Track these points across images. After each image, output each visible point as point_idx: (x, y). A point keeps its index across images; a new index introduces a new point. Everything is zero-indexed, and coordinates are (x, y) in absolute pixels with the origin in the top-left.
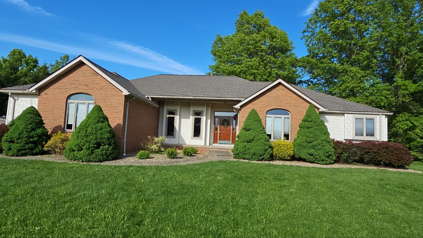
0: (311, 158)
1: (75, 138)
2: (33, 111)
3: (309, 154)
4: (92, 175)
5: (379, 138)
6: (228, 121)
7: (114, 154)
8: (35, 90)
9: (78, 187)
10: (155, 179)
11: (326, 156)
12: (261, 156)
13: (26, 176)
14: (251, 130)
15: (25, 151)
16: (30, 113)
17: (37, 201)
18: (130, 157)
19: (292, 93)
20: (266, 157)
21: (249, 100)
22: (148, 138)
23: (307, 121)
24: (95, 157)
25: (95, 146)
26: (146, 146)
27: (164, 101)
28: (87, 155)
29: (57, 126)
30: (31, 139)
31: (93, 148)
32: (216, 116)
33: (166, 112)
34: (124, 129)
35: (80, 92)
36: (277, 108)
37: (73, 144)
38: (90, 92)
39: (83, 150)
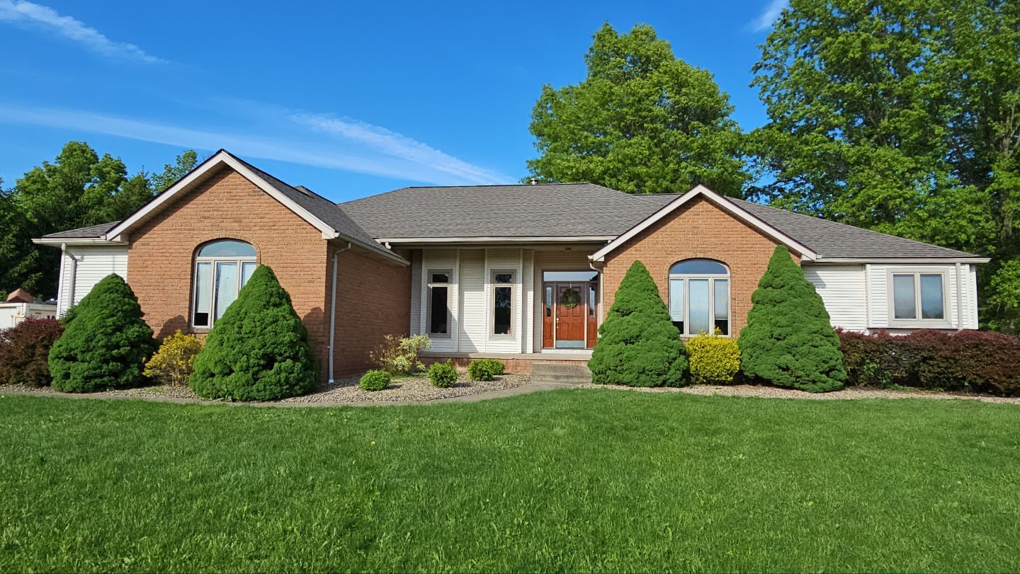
0: (786, 377)
1: (215, 345)
2: (117, 284)
3: (780, 367)
4: (257, 432)
5: (957, 323)
6: (577, 292)
7: (305, 381)
8: (119, 236)
9: (223, 462)
10: (404, 437)
11: (821, 370)
12: (659, 375)
13: (103, 437)
14: (633, 313)
15: (101, 380)
16: (109, 289)
17: (129, 496)
18: (344, 386)
19: (732, 219)
20: (673, 376)
21: (627, 241)
22: (385, 339)
23: (771, 286)
24: (261, 387)
25: (262, 362)
26: (382, 359)
27: (421, 250)
28: (244, 385)
29: (172, 317)
30: (115, 352)
31: (256, 369)
32: (547, 282)
33: (426, 277)
34: (328, 320)
35: (224, 236)
36: (694, 257)
37: (210, 360)
38: (246, 236)
39: (234, 374)
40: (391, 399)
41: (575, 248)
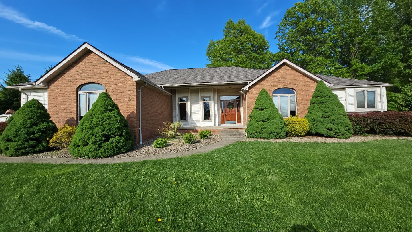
0: (331, 133)
1: (79, 131)
2: (34, 104)
3: (328, 129)
5: (380, 109)
6: (233, 103)
7: (126, 146)
8: (42, 84)
11: (346, 130)
12: (277, 134)
14: (265, 109)
15: (25, 150)
16: (30, 106)
18: (146, 146)
19: (296, 72)
20: (283, 134)
22: (164, 124)
23: (319, 96)
24: (103, 151)
25: (103, 138)
26: (163, 132)
27: (175, 90)
28: (93, 151)
29: (69, 118)
30: (32, 136)
31: (100, 142)
32: (221, 100)
33: (178, 99)
34: (139, 117)
35: (90, 82)
36: (282, 87)
37: (77, 139)
38: (100, 81)
39: (89, 145)
40: (168, 152)
41: (233, 87)
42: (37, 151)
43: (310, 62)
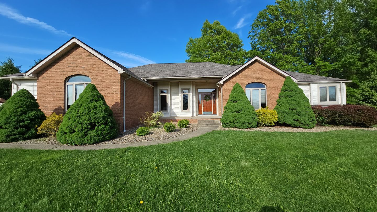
0: (297, 124)
1: (66, 119)
3: (294, 120)
5: (340, 103)
6: (209, 96)
7: (111, 134)
8: (32, 74)
11: (310, 120)
12: (250, 124)
14: (238, 102)
15: (14, 137)
16: (20, 95)
18: (129, 134)
19: (267, 68)
20: (254, 124)
21: (231, 77)
22: (146, 114)
23: (287, 91)
24: (89, 138)
25: (89, 127)
26: (145, 121)
27: (157, 82)
28: (80, 138)
29: (57, 107)
30: (21, 124)
31: (86, 130)
32: (199, 93)
33: (159, 91)
34: (123, 107)
35: (77, 74)
36: (254, 82)
37: (64, 126)
38: (86, 73)
39: (75, 132)
40: (150, 140)
41: (210, 81)
42: (26, 137)
43: (279, 59)
